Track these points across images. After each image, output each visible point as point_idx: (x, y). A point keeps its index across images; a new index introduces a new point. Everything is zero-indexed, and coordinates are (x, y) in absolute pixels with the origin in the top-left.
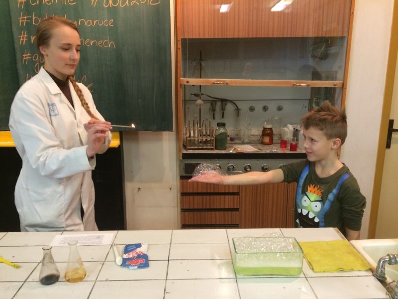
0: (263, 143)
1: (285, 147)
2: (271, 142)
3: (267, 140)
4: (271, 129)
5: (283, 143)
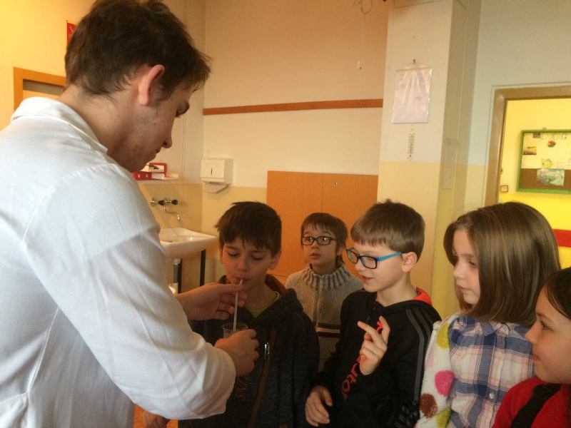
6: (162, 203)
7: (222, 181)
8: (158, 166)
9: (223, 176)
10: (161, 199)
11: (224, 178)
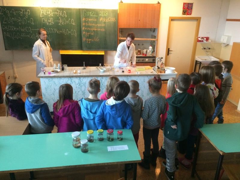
0: (138, 54)
1: (144, 55)
2: (140, 54)
3: (139, 53)
4: (140, 50)
5: (143, 54)
6: (205, 49)
7: (226, 43)
8: (204, 38)
9: (226, 42)
10: (205, 47)
11: (227, 42)
